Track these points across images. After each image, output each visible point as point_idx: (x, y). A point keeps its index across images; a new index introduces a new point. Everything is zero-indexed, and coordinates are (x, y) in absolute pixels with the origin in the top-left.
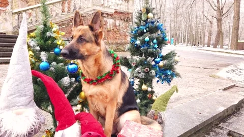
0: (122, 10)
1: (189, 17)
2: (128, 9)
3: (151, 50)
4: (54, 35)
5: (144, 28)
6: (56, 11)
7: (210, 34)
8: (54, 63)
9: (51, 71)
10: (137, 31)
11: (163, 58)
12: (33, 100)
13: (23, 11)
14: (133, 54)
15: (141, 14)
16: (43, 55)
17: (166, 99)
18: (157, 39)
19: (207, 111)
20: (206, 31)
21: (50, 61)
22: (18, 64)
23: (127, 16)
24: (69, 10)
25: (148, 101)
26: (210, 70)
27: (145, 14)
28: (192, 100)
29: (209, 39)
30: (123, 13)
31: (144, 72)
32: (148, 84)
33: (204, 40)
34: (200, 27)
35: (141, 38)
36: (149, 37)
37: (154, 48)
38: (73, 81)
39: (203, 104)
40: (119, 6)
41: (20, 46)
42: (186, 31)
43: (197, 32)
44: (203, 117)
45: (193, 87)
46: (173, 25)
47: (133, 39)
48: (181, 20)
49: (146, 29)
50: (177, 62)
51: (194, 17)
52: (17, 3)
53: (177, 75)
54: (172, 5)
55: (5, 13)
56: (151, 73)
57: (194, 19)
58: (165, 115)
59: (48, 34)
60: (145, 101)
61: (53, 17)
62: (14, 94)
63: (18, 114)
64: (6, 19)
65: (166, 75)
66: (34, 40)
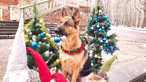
0: (84, 6)
1: (126, 9)
2: (87, 5)
3: (100, 33)
4: (40, 25)
5: (96, 19)
6: (45, 7)
7: (140, 19)
8: (40, 43)
9: (38, 48)
10: (92, 21)
11: (108, 38)
12: (27, 66)
13: (26, 7)
14: (89, 35)
15: (94, 10)
16: (34, 37)
17: (109, 64)
18: (104, 26)
19: (136, 71)
20: (137, 18)
21: (37, 41)
22: (18, 44)
23: (87, 9)
24: (52, 6)
25: (98, 65)
26: (139, 43)
27: (96, 10)
28: (127, 64)
29: (139, 23)
30: (85, 8)
31: (96, 47)
32: (98, 54)
33: (135, 23)
34: (133, 15)
35: (94, 26)
36: (99, 25)
37: (102, 32)
38: (51, 53)
39: (134, 67)
40: (82, 3)
41: (19, 33)
42: (124, 18)
43: (131, 18)
44: (134, 75)
45: (127, 54)
46: (115, 14)
47: (89, 26)
48: (121, 11)
49: (97, 20)
50: (117, 41)
51: (129, 9)
52: (23, 3)
53: (117, 49)
54: (115, 2)
55: (16, 8)
56: (100, 47)
57: (129, 10)
58: (109, 74)
59: (37, 24)
60: (97, 65)
61: (43, 10)
62: (16, 63)
63: (18, 74)
64: (16, 12)
65: (110, 49)
66: (29, 28)
